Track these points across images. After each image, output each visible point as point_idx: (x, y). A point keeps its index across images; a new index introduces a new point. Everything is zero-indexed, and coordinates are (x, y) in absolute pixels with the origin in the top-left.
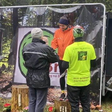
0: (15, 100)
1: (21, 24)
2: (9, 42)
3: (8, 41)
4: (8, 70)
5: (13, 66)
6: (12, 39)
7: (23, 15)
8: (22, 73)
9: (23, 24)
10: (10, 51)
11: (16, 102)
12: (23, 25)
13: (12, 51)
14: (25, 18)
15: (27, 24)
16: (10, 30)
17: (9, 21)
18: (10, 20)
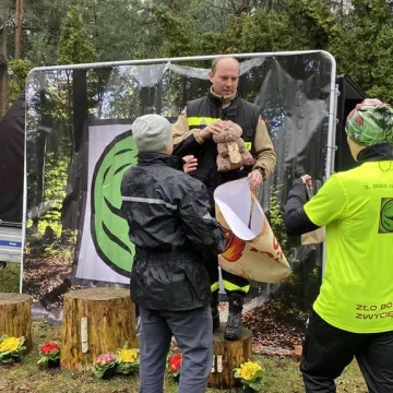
0: (73, 335)
1: (96, 115)
2: (63, 165)
3: (61, 163)
4: (63, 243)
5: (76, 232)
6: (71, 155)
7: (100, 89)
9: (100, 113)
10: (66, 189)
11: (75, 341)
12: (102, 118)
13: (71, 191)
14: (108, 97)
15: (113, 113)
16: (65, 132)
17: (63, 106)
18: (64, 102)
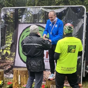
0: (16, 80)
1: (21, 21)
2: (11, 35)
3: (11, 34)
4: (10, 56)
5: (14, 53)
6: (13, 32)
7: (22, 14)
8: (21, 59)
12: (22, 22)
13: (13, 42)
14: (24, 16)
15: (25, 21)
16: (12, 26)
17: (12, 19)
